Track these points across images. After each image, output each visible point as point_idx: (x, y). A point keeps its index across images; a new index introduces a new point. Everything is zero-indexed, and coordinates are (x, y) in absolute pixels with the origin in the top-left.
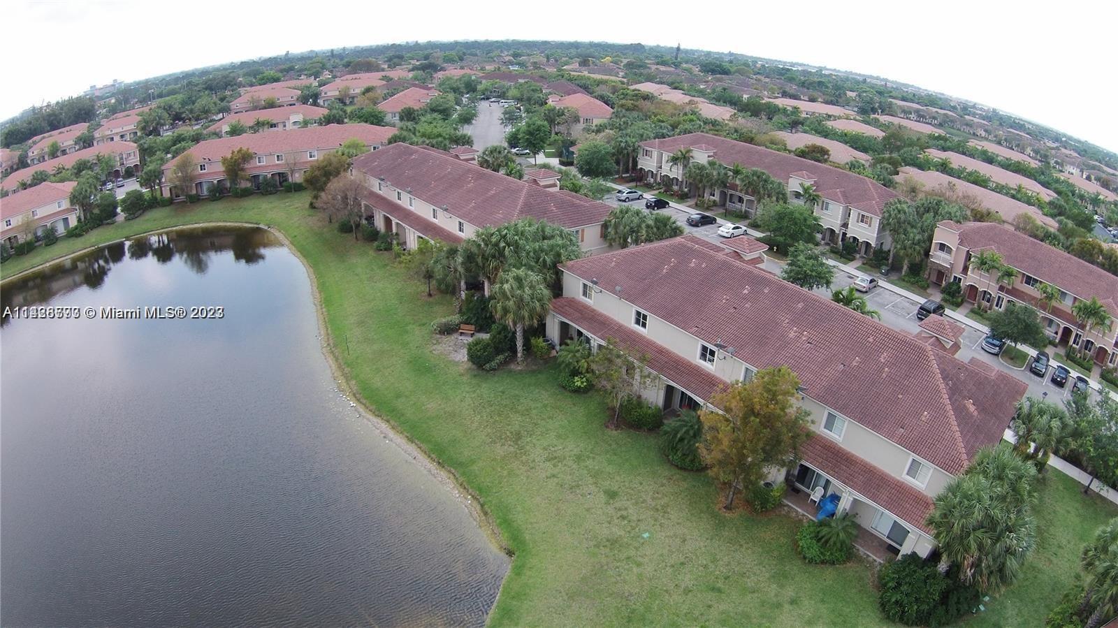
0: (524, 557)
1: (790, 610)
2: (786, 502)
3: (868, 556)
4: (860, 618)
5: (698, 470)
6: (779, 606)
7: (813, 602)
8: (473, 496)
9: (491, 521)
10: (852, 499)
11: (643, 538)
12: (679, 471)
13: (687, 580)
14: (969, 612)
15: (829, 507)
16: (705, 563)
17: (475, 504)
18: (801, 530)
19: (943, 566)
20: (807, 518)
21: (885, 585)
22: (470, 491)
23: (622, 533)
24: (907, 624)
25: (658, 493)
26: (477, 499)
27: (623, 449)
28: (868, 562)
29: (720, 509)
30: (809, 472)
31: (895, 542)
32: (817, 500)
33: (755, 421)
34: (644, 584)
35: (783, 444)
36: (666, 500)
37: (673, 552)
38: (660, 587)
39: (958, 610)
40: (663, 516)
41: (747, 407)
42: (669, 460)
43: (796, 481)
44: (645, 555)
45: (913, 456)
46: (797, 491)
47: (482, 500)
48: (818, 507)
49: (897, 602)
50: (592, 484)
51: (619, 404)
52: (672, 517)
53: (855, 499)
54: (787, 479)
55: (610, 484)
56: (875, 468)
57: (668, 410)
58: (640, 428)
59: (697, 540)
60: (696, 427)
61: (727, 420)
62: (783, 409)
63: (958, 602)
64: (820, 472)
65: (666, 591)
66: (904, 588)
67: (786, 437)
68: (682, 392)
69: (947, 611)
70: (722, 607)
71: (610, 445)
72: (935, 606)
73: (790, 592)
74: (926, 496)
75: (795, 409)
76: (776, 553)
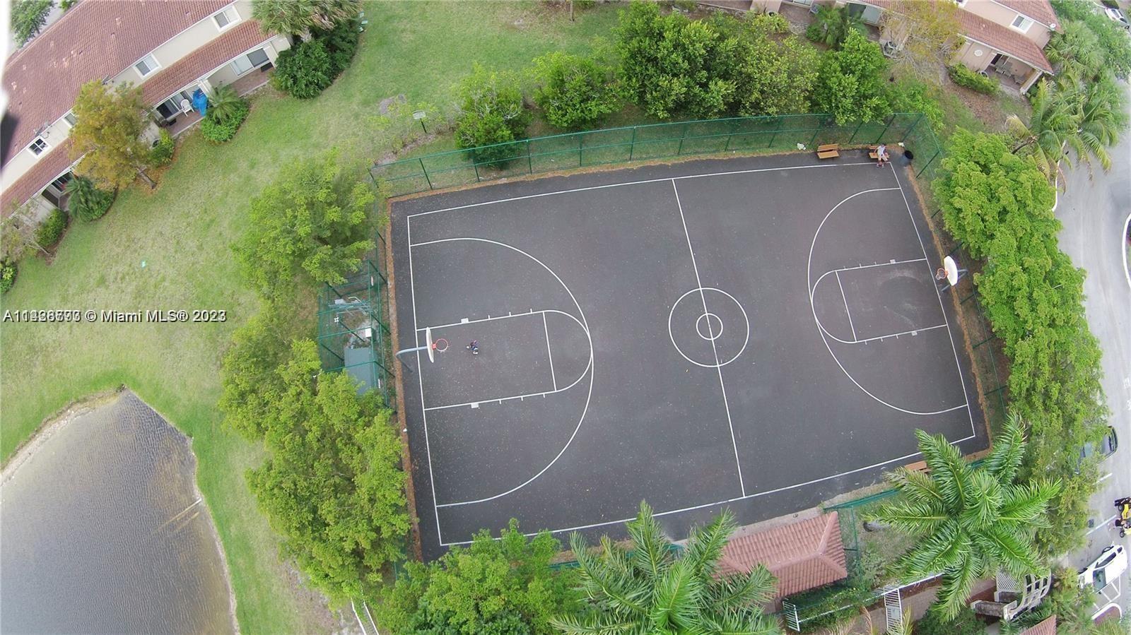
0: (127, 376)
1: (257, 171)
2: (176, 135)
3: (256, 89)
4: (298, 119)
5: (114, 199)
6: (249, 178)
7: (262, 151)
8: (69, 408)
9: (92, 397)
10: (207, 81)
11: (145, 267)
12: (108, 215)
13: (192, 244)
14: (358, 34)
15: (201, 101)
16: (185, 224)
17: (75, 407)
18: (203, 133)
19: (306, 37)
20: (198, 124)
21: (287, 88)
22: (64, 409)
23: (135, 283)
24: (328, 86)
25: (116, 240)
26: (72, 405)
27: (71, 256)
28: (261, 92)
29: (152, 193)
30: (166, 105)
31: (261, 63)
32: (190, 108)
33: (105, 130)
34: (180, 280)
35: (134, 117)
36: (124, 236)
37: (166, 247)
38: (188, 268)
39: (350, 42)
40: (135, 243)
41: (91, 132)
42: (95, 219)
43: (166, 118)
44: (159, 270)
45: (212, 17)
46: (174, 121)
47: (74, 400)
48: (196, 109)
49: (306, 85)
50: (89, 295)
51: (37, 245)
52: (139, 236)
53: (208, 79)
54: (160, 126)
55: (94, 279)
56: (198, 50)
57: (59, 202)
58: (62, 234)
59: (166, 223)
60: (83, 183)
61: (92, 154)
62: (110, 103)
63: (343, 39)
64: (173, 95)
65: (193, 264)
66: (299, 75)
67: (131, 111)
68: (52, 184)
69: (343, 51)
70: (226, 224)
71: (64, 267)
72: (332, 58)
73: (243, 165)
74: (247, 22)
75: (115, 94)
76: (208, 163)
